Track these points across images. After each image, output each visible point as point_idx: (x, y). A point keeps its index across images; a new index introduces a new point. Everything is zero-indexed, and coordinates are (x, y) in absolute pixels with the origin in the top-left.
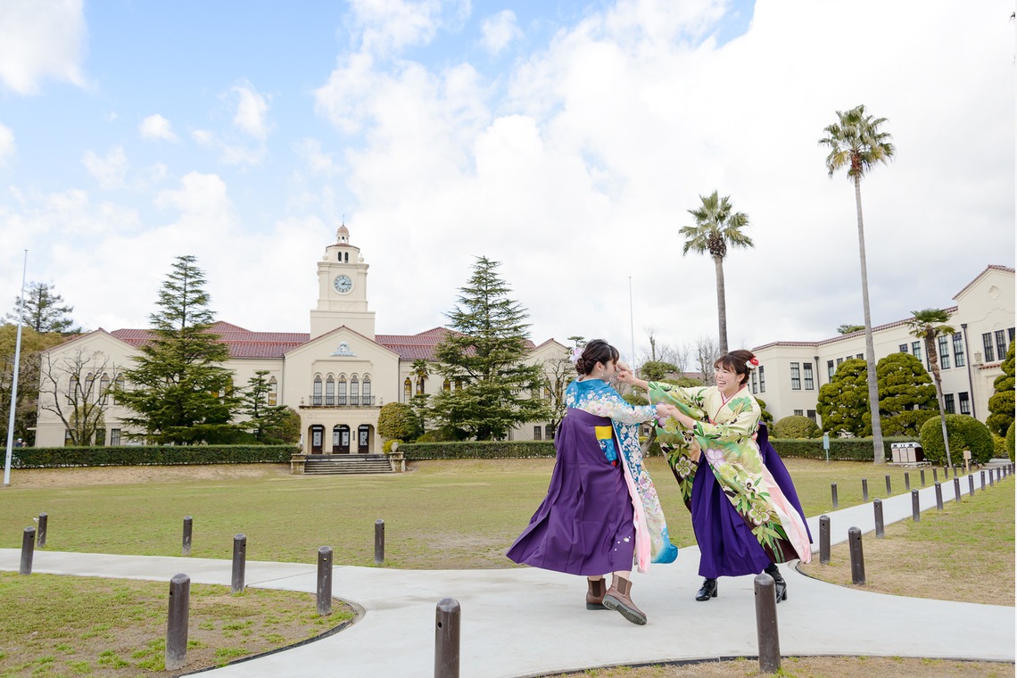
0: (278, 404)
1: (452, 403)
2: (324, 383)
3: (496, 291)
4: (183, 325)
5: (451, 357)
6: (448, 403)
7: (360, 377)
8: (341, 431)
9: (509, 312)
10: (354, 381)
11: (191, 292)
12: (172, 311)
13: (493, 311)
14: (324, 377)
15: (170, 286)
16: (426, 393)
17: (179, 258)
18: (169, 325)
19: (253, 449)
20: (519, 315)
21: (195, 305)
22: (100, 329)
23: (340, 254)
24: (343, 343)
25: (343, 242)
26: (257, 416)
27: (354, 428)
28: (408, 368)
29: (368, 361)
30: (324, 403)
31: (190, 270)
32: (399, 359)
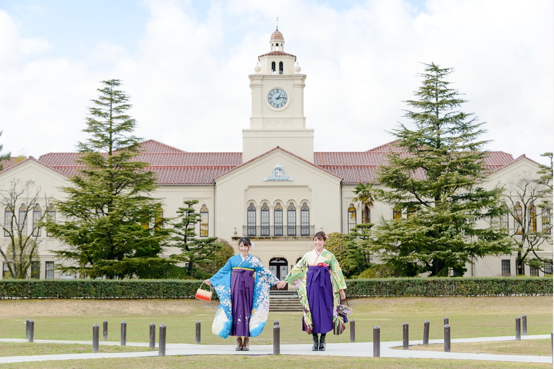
0: (211, 236)
1: (394, 235)
2: (258, 211)
3: (447, 102)
4: (110, 153)
5: (397, 181)
6: (391, 235)
7: (298, 205)
8: (278, 265)
9: (464, 127)
10: (291, 209)
11: (117, 118)
12: (99, 139)
13: (444, 127)
14: (258, 205)
15: (97, 112)
16: (372, 222)
17: (104, 82)
19: (182, 284)
20: (475, 130)
21: (121, 132)
22: (31, 157)
23: (274, 64)
24: (277, 166)
25: (277, 49)
26: (187, 249)
27: (292, 262)
28: (350, 193)
29: (306, 186)
30: (258, 233)
31: (115, 94)
32: (341, 183)
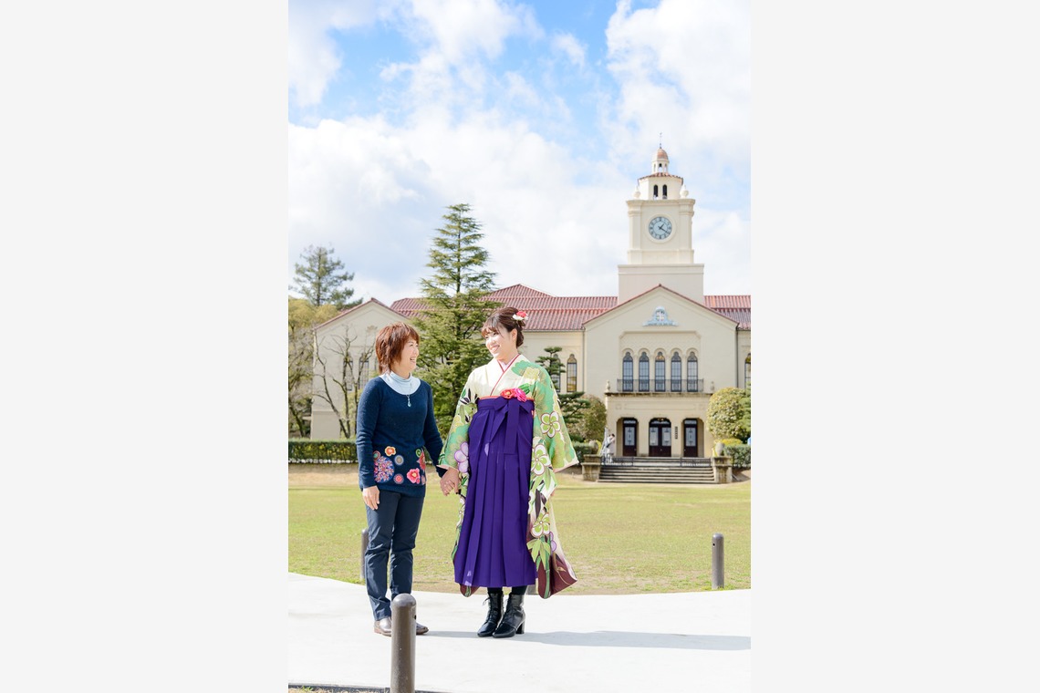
0: (578, 390)
2: (636, 362)
4: (458, 291)
7: (684, 355)
8: (660, 427)
10: (676, 359)
11: (466, 250)
14: (636, 355)
15: (443, 244)
17: (451, 207)
18: (441, 292)
21: (470, 267)
22: (373, 299)
23: (656, 188)
24: (659, 308)
25: (661, 170)
27: (677, 423)
29: (694, 332)
30: (636, 389)
31: (464, 222)
32: (737, 328)
